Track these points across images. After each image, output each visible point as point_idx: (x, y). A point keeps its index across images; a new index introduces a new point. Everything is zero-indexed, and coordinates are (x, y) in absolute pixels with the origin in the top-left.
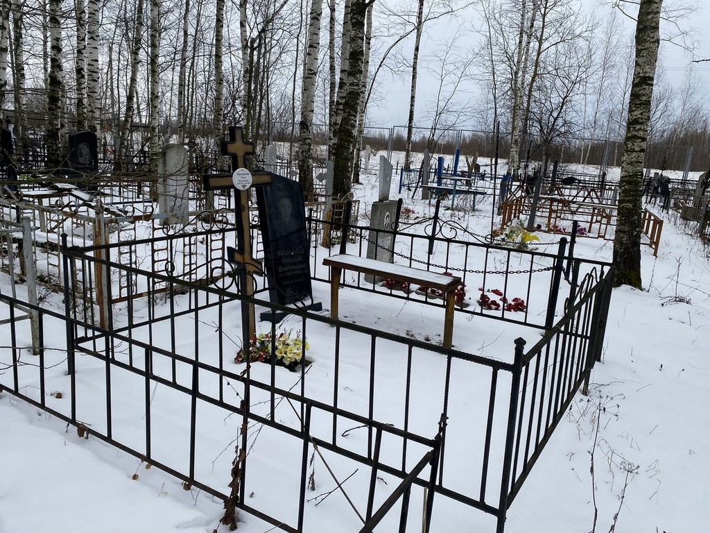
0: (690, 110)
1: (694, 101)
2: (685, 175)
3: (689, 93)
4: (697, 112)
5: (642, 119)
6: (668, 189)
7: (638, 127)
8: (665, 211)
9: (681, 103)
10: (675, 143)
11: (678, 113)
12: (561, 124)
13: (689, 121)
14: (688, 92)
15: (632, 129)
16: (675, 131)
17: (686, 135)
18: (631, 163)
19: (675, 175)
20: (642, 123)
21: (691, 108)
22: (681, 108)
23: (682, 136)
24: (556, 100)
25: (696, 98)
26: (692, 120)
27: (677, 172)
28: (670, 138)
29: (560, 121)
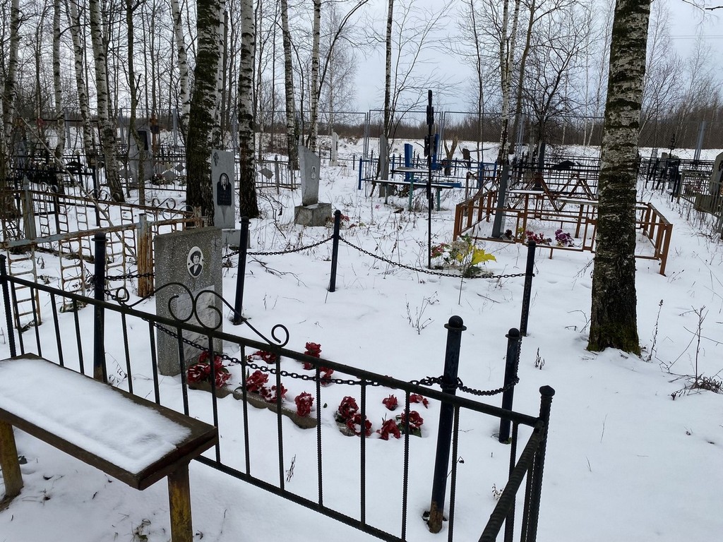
0: (700, 82)
1: (704, 72)
2: (697, 155)
3: (699, 64)
4: (708, 84)
5: (632, 71)
6: (678, 172)
7: (625, 85)
8: (675, 199)
9: (690, 75)
10: (684, 118)
11: (687, 86)
12: (558, 101)
13: (699, 95)
14: (697, 63)
15: (615, 89)
16: (685, 106)
17: (696, 109)
18: (616, 147)
19: (685, 154)
20: (632, 79)
21: (701, 79)
22: (690, 80)
23: (691, 110)
24: (551, 74)
25: (706, 69)
26: (702, 93)
27: (687, 150)
28: (679, 114)
29: (556, 99)
